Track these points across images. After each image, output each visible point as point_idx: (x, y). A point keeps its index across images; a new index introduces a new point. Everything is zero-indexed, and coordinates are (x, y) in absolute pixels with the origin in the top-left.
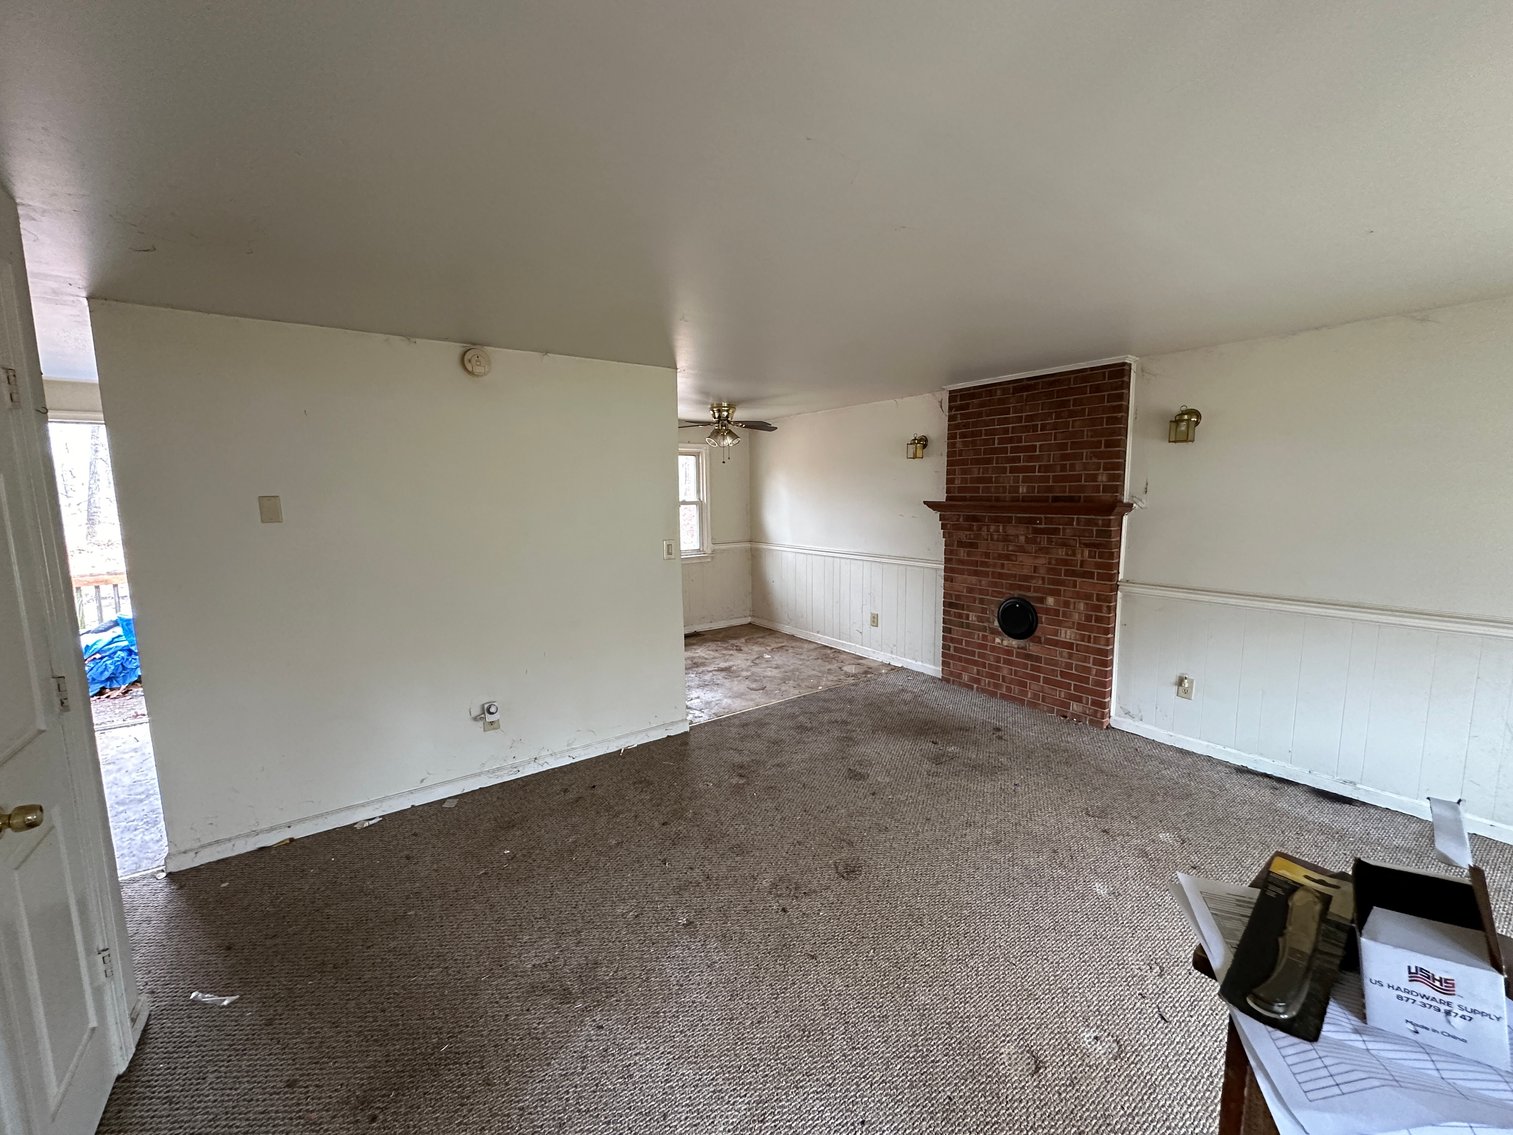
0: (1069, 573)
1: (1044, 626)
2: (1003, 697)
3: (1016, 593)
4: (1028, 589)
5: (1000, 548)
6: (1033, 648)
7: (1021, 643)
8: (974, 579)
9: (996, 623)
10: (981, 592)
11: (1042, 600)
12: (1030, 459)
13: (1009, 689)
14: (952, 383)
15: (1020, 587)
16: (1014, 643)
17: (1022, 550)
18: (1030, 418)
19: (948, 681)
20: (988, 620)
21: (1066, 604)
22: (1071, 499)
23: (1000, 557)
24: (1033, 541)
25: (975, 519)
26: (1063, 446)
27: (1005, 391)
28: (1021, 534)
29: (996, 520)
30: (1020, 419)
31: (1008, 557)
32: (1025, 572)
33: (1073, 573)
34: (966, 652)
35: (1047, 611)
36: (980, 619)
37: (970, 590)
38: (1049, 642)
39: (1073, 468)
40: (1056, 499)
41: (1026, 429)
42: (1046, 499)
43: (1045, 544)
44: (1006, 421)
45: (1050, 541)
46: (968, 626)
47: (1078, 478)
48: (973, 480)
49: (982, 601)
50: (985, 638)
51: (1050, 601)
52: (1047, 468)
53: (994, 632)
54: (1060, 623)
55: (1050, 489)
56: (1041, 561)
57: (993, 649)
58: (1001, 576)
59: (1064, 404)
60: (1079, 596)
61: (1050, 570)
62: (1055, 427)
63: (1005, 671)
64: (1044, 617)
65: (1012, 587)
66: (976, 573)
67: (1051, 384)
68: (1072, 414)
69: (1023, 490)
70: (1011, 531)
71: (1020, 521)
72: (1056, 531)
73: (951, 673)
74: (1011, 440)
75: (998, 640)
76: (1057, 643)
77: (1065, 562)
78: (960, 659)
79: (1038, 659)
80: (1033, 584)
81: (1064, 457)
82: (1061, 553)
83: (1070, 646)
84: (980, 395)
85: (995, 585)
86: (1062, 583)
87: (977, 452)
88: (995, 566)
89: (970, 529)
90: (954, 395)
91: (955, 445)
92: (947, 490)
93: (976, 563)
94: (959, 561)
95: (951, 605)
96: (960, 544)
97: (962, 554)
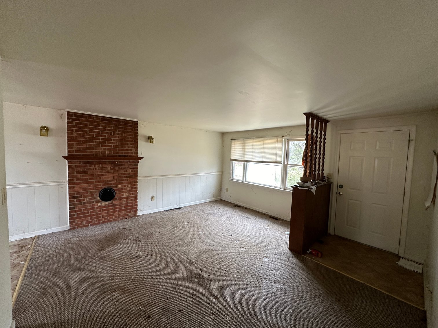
0: (124, 177)
1: (118, 195)
2: (103, 223)
3: (106, 187)
4: (111, 184)
5: (99, 172)
6: (114, 202)
7: (109, 202)
8: (86, 185)
9: (99, 198)
10: (90, 189)
11: (117, 187)
12: (110, 143)
13: (105, 219)
14: (69, 109)
15: (108, 184)
16: (107, 203)
17: (108, 172)
18: (110, 130)
19: (74, 229)
20: (95, 198)
21: (125, 186)
22: (125, 156)
23: (99, 175)
24: (114, 169)
25: (88, 163)
26: (121, 140)
27: (97, 119)
28: (109, 167)
29: (99, 163)
30: (105, 130)
31: (102, 175)
32: (110, 179)
33: (127, 177)
34: (84, 213)
35: (119, 189)
36: (91, 199)
37: (84, 190)
38: (120, 199)
39: (124, 147)
40: (119, 156)
41: (108, 133)
42: (116, 156)
43: (117, 169)
44: (99, 129)
45: (119, 168)
46: (84, 203)
47: (127, 150)
48: (83, 148)
49: (91, 192)
50: (93, 205)
51: (120, 186)
52: (116, 146)
53: (98, 202)
54: (123, 192)
55: (118, 153)
56: (116, 175)
57: (97, 208)
58: (99, 182)
59: (121, 128)
60: (128, 183)
61: (118, 177)
62: (118, 134)
63: (103, 213)
64: (117, 192)
65: (104, 185)
66: (87, 183)
67: (116, 121)
68: (123, 131)
69: (107, 152)
70: (105, 166)
71: (109, 163)
72: (121, 165)
73: (76, 225)
74: (101, 136)
75: (99, 204)
76: (122, 198)
77: (124, 174)
78: (81, 217)
79: (116, 205)
80: (113, 182)
81: (121, 144)
82: (122, 171)
83: (127, 198)
84: (86, 117)
85: (97, 185)
86: (123, 180)
87: (86, 138)
88: (96, 179)
89: (86, 166)
90: (69, 114)
91: (72, 134)
92: (69, 152)
93: (87, 179)
94: (78, 180)
95: (74, 198)
96: (78, 173)
97: (79, 176)
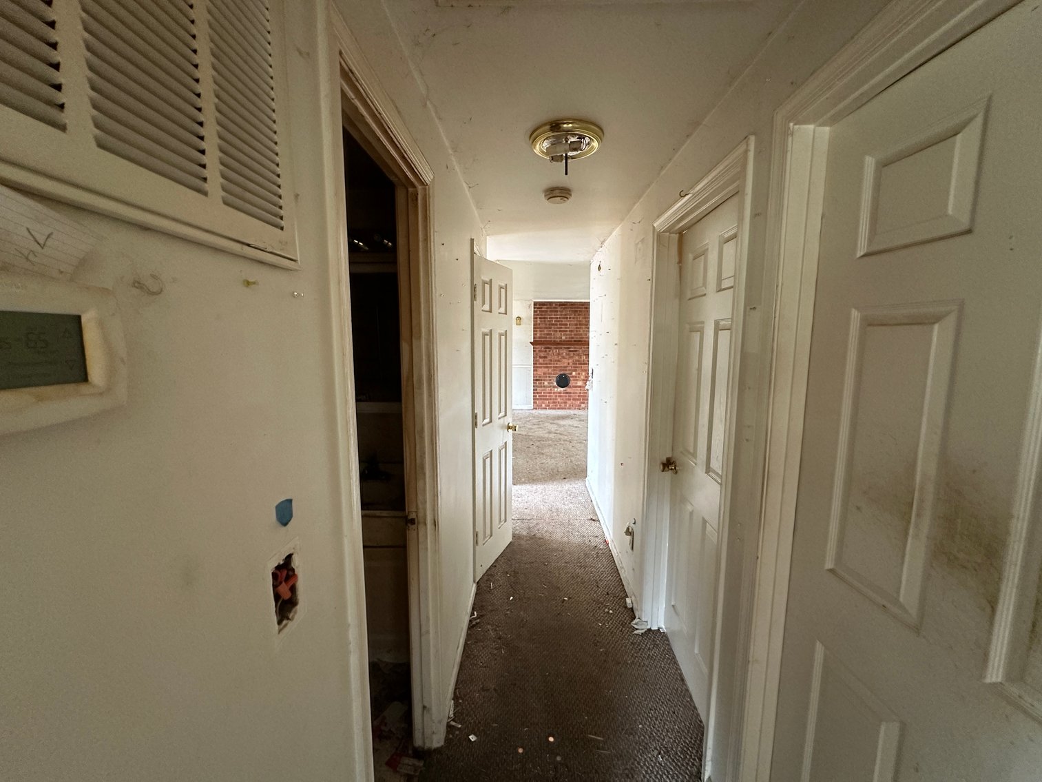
0: (579, 364)
1: (572, 383)
2: (558, 409)
3: (562, 372)
4: (566, 370)
5: (556, 358)
6: (568, 390)
7: (564, 389)
8: (546, 369)
9: (555, 384)
10: (549, 374)
11: (571, 374)
12: (566, 328)
13: (560, 406)
14: (535, 299)
15: (563, 370)
16: (562, 389)
17: (564, 358)
18: (566, 315)
19: (536, 409)
20: (552, 383)
21: (579, 374)
22: (580, 341)
23: (556, 360)
24: (568, 354)
25: (548, 348)
26: (576, 325)
27: (556, 305)
28: (564, 352)
29: (556, 348)
30: (561, 315)
31: (559, 361)
32: (565, 365)
33: (581, 364)
34: (544, 396)
35: (573, 377)
36: (549, 383)
37: (544, 373)
38: (574, 387)
39: (580, 331)
40: (575, 341)
41: (564, 318)
42: (571, 341)
43: (572, 355)
44: (557, 315)
45: (574, 354)
46: (544, 386)
47: (581, 334)
48: (544, 334)
49: (549, 377)
50: (551, 390)
51: (574, 373)
52: (572, 331)
53: (554, 387)
54: (577, 380)
55: (572, 338)
56: (570, 361)
57: (554, 393)
58: (556, 367)
59: (577, 311)
60: (582, 371)
61: (573, 364)
62: (574, 318)
63: (559, 399)
64: (572, 379)
65: (560, 370)
66: (547, 367)
67: (572, 305)
68: (579, 315)
69: (563, 338)
70: (561, 351)
71: (565, 348)
72: (576, 351)
73: (537, 405)
74: (559, 321)
75: (556, 389)
76: (576, 387)
77: (578, 361)
78: (541, 399)
79: (570, 393)
80: (568, 369)
81: (577, 328)
82: (577, 358)
83: (580, 387)
84: (547, 305)
85: (554, 370)
86: (577, 367)
87: (546, 325)
88: (554, 364)
89: (546, 351)
90: (535, 304)
91: (537, 321)
92: (534, 338)
93: (547, 364)
94: (540, 364)
95: (537, 380)
96: (540, 357)
97: (541, 361)
